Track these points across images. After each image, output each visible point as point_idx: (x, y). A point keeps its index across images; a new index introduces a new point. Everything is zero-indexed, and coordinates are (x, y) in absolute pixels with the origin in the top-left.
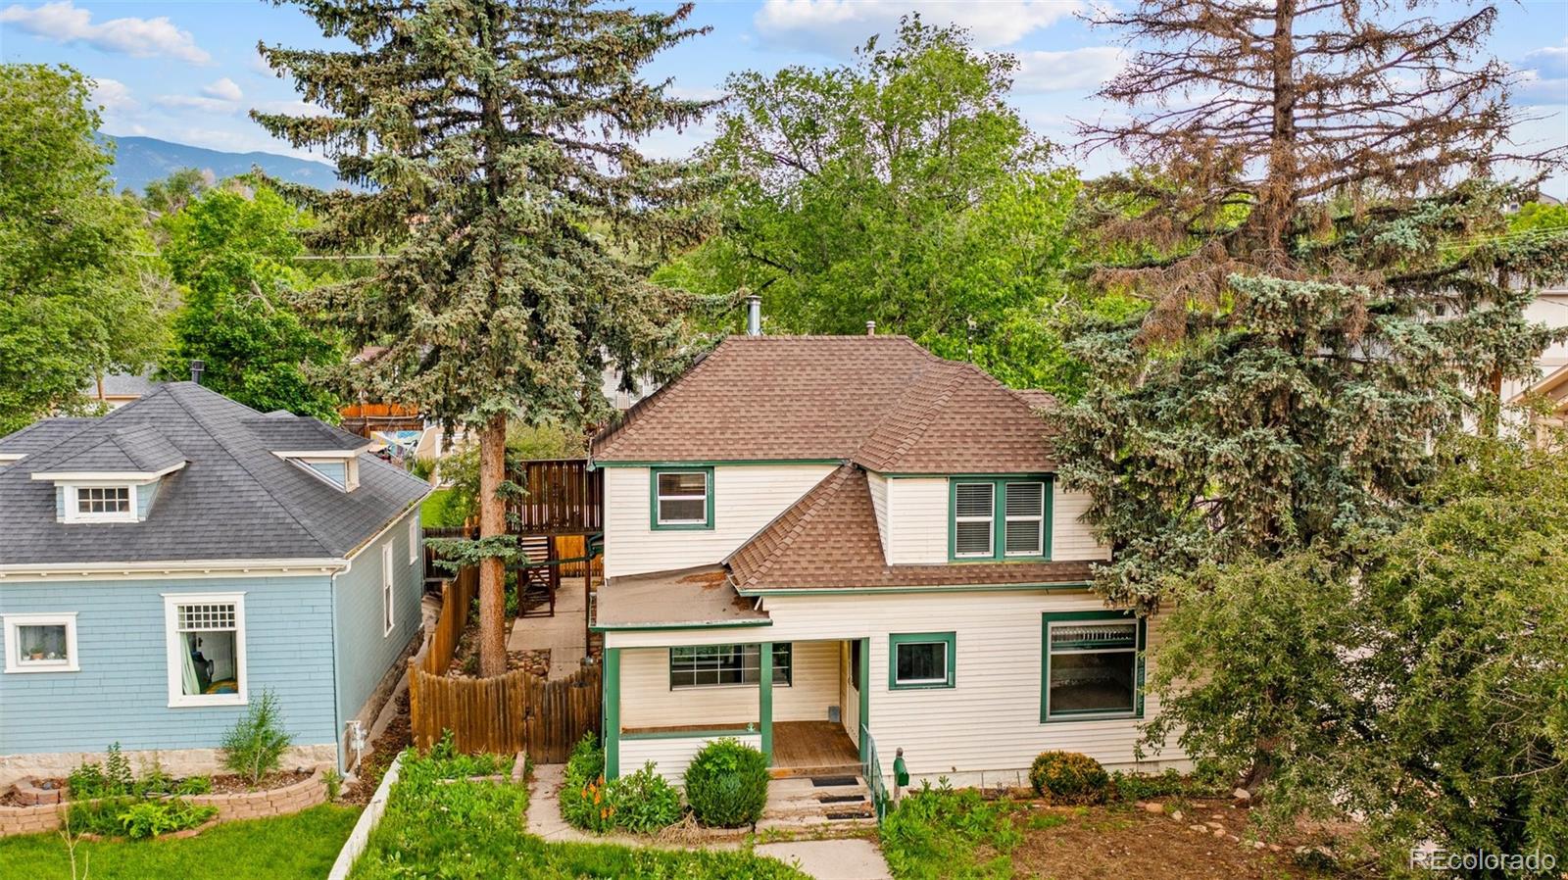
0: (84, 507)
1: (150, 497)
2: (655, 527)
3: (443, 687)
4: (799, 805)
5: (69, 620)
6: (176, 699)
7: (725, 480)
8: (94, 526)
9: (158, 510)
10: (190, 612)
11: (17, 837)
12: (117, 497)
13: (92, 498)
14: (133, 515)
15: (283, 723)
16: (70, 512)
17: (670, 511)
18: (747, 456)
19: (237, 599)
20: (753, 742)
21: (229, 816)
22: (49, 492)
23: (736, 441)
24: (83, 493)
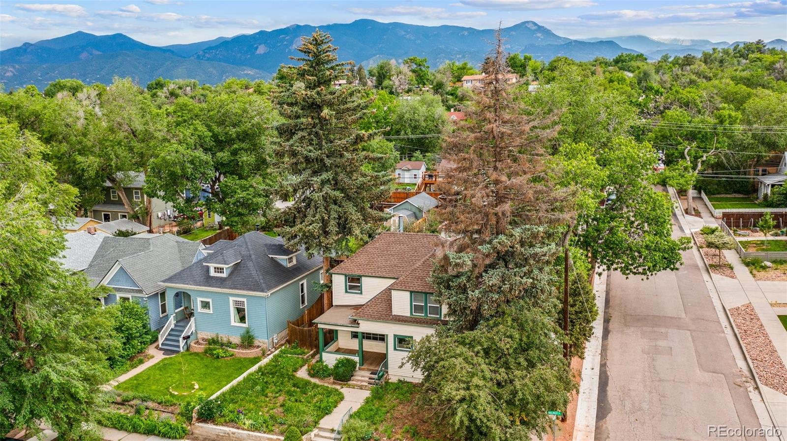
0: (215, 272)
1: (229, 271)
2: (346, 292)
3: (296, 329)
4: (363, 379)
5: (210, 300)
6: (233, 323)
7: (364, 280)
8: (217, 277)
9: (231, 274)
10: (236, 302)
11: (195, 353)
12: (220, 270)
13: (218, 270)
14: (224, 275)
15: (255, 333)
16: (212, 273)
17: (351, 287)
18: (370, 275)
19: (245, 300)
20: (356, 359)
21: (238, 356)
22: (208, 268)
23: (369, 269)
24: (215, 268)
